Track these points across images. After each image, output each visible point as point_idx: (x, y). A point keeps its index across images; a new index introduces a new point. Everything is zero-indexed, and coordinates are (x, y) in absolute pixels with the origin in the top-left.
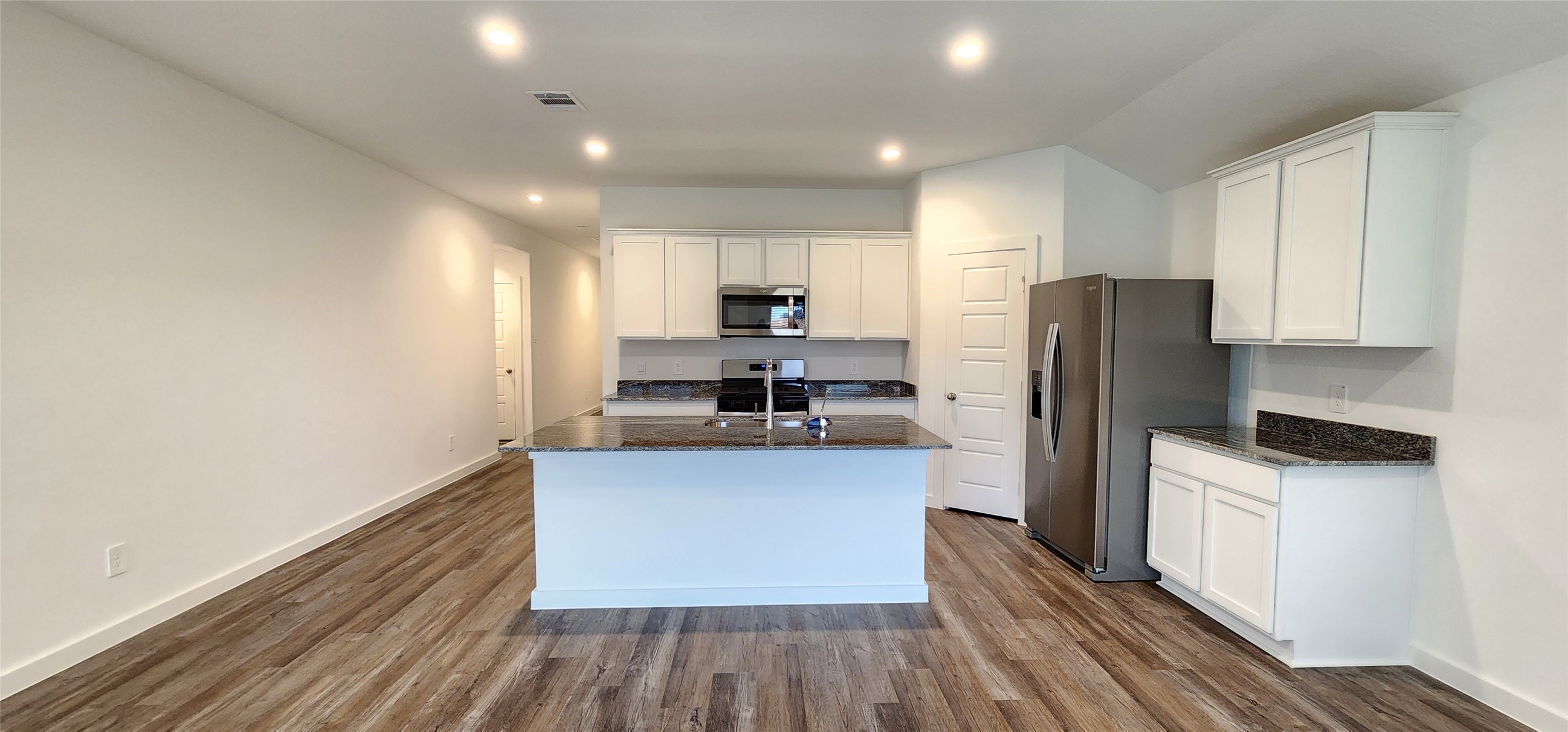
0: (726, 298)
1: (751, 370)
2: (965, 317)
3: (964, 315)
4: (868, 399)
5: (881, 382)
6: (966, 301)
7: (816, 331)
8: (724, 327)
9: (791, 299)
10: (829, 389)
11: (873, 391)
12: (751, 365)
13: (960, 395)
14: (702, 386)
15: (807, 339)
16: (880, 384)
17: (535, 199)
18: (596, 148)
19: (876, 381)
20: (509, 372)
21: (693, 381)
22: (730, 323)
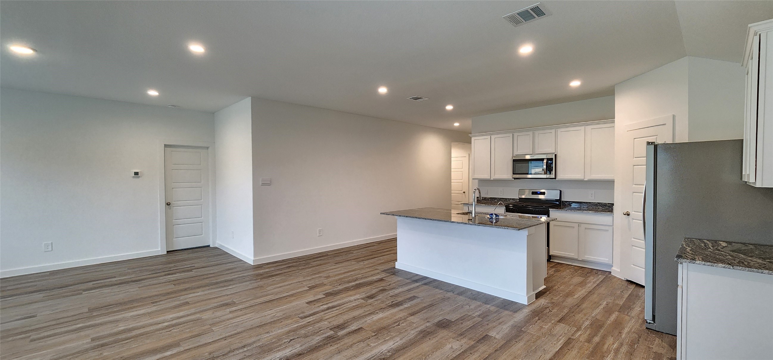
0: (514, 161)
1: (532, 194)
2: (635, 167)
3: (634, 166)
4: (582, 212)
5: (609, 204)
6: (635, 158)
7: (561, 176)
8: (513, 174)
9: (545, 160)
10: (573, 205)
11: (603, 208)
12: (532, 192)
13: (632, 213)
14: (511, 201)
15: (557, 179)
16: (608, 205)
17: (456, 124)
18: (449, 108)
19: (605, 203)
20: (464, 192)
21: (507, 198)
22: (516, 172)
